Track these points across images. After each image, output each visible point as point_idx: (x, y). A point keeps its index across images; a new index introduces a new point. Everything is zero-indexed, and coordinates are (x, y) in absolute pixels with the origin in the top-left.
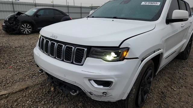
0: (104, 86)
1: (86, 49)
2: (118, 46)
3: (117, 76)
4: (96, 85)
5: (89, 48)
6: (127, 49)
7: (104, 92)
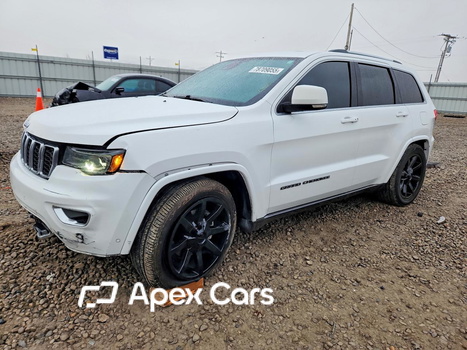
0: (79, 222)
1: (56, 149)
2: (102, 144)
3: (98, 203)
4: (65, 218)
5: (63, 146)
6: (123, 153)
7: (78, 234)
